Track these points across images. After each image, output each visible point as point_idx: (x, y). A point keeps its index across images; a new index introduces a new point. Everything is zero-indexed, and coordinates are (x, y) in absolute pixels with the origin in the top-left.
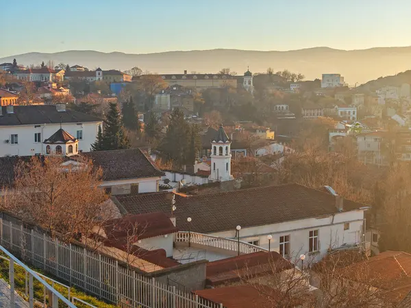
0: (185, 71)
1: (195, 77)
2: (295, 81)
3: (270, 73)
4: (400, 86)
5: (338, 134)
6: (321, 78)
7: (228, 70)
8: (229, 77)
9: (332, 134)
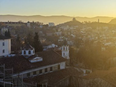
0: (8, 21)
1: (12, 23)
2: (41, 24)
3: (33, 22)
4: (66, 26)
5: (60, 40)
6: (48, 24)
7: (21, 21)
8: (22, 23)
9: (59, 40)
